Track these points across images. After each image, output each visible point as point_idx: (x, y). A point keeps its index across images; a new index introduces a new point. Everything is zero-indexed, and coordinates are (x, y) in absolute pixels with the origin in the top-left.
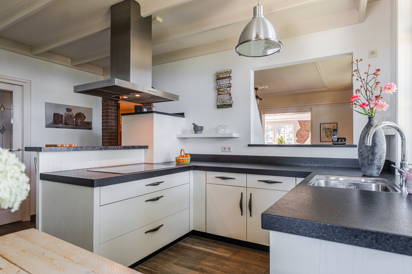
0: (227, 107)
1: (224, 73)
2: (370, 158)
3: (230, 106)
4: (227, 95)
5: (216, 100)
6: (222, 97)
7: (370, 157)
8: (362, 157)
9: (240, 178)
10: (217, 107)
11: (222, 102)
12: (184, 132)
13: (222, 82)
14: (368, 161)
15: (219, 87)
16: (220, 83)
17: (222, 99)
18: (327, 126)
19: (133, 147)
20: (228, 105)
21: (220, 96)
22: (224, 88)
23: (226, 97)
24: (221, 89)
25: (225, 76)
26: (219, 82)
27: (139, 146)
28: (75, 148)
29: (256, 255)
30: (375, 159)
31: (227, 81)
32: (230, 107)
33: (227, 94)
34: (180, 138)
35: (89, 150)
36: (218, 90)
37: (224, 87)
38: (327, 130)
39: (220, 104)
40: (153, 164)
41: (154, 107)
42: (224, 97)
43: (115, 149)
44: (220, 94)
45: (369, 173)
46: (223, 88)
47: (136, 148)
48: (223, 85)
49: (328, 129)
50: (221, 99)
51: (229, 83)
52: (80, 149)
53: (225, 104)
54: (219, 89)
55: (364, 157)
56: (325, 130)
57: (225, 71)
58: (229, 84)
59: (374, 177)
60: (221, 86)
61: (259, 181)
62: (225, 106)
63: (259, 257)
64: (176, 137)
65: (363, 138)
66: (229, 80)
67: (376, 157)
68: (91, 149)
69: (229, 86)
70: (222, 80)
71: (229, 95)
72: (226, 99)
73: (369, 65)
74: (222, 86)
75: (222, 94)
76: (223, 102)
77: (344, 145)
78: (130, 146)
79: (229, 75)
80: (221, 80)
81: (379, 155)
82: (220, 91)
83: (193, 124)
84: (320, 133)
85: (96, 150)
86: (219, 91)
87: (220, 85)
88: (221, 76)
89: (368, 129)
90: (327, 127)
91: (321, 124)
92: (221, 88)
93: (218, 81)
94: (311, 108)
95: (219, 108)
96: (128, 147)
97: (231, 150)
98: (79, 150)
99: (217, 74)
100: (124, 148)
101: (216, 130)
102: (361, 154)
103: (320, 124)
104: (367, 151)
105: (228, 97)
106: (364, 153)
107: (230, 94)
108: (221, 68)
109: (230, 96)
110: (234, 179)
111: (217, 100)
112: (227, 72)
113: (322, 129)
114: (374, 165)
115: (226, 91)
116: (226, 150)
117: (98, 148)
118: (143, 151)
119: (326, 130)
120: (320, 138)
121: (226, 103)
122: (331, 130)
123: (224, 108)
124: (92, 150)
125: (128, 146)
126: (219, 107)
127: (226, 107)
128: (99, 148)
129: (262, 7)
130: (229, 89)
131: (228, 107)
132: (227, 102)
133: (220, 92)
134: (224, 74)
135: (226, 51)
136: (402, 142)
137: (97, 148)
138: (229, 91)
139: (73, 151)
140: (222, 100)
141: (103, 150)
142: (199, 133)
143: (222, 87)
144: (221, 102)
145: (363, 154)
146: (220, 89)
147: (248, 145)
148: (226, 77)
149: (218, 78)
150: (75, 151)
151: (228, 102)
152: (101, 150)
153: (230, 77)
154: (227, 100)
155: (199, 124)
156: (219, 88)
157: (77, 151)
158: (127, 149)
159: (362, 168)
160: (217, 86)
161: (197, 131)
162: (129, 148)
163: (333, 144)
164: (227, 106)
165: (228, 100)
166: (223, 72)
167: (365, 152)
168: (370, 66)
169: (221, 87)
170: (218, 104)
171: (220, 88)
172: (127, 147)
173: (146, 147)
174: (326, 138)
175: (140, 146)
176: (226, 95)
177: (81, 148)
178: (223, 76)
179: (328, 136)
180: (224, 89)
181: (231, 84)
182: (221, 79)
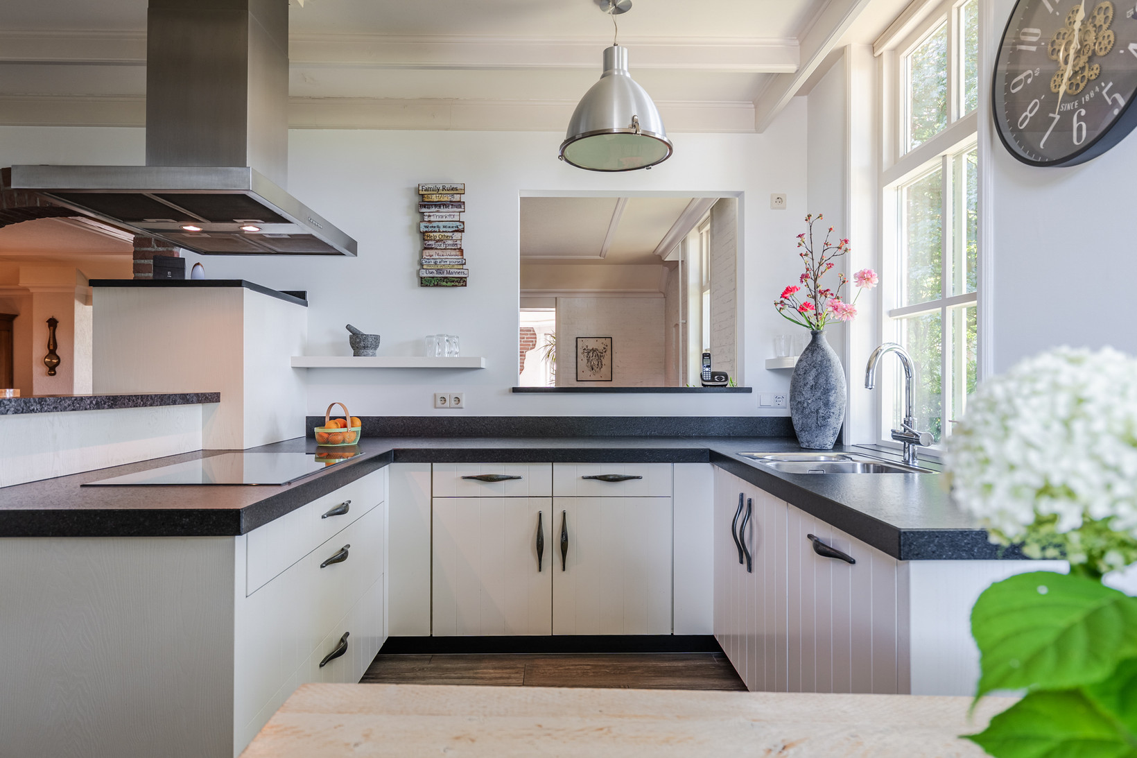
0: (453, 286)
1: (444, 192)
2: (821, 414)
3: (461, 282)
4: (453, 252)
5: (416, 263)
6: (437, 257)
7: (821, 411)
8: (802, 412)
9: (534, 476)
10: (422, 283)
11: (438, 269)
12: (306, 350)
13: (437, 214)
14: (817, 419)
15: (427, 227)
16: (429, 216)
17: (438, 261)
18: (592, 344)
19: (183, 399)
20: (456, 279)
21: (432, 252)
22: (443, 232)
23: (449, 257)
24: (435, 234)
25: (446, 198)
26: (428, 214)
27: (197, 395)
28: (23, 404)
29: (579, 665)
30: (832, 414)
31: (453, 214)
32: (462, 286)
33: (451, 249)
34: (297, 369)
35: (65, 409)
36: (424, 236)
37: (444, 229)
38: (591, 354)
39: (431, 275)
40: (242, 451)
41: (200, 267)
42: (442, 257)
43: (137, 406)
44: (432, 248)
45: (818, 443)
46: (439, 232)
47: (192, 402)
48: (441, 224)
49: (594, 350)
50: (432, 261)
51: (459, 221)
52: (39, 407)
53: (447, 278)
54: (426, 232)
55: (807, 413)
56: (586, 354)
57: (448, 186)
58: (458, 224)
59: (827, 450)
60: (434, 224)
61: (584, 478)
62: (447, 282)
63: (589, 667)
64: (290, 365)
65: (805, 373)
66: (460, 212)
67: (832, 411)
68: (69, 405)
69: (460, 227)
70: (437, 209)
71: (458, 253)
72: (448, 263)
73: (831, 229)
74: (438, 227)
75: (438, 248)
76: (439, 271)
77: (723, 388)
78: (176, 395)
79: (458, 200)
80: (433, 209)
81: (838, 407)
82: (431, 240)
83: (349, 327)
84: (575, 361)
85: (86, 409)
86: (426, 239)
87: (429, 221)
88: (434, 198)
89: (814, 355)
90: (590, 348)
91: (577, 338)
92: (436, 232)
93: (423, 210)
94: (556, 298)
95: (427, 286)
96: (172, 397)
97: (463, 403)
98: (33, 411)
99: (420, 188)
100: (162, 400)
101: (419, 347)
102: (799, 405)
103: (575, 339)
104: (814, 398)
105: (456, 257)
106: (808, 404)
107: (461, 250)
108: (432, 175)
109: (460, 257)
110: (519, 478)
111: (422, 265)
112: (452, 189)
113: (580, 351)
114: (828, 427)
115: (450, 242)
116: (447, 404)
117: (91, 402)
118: (197, 410)
119: (588, 353)
120: (575, 372)
121: (449, 273)
122: (599, 354)
123: (444, 286)
124: (73, 410)
125: (172, 395)
126: (425, 283)
127: (449, 284)
128: (94, 402)
129: (625, 51)
130: (457, 235)
131: (456, 286)
132: (451, 270)
133: (430, 243)
134: (442, 192)
135: (447, 129)
136: (908, 382)
137: (89, 402)
138: (458, 242)
139: (16, 413)
140: (435, 263)
141: (103, 408)
142: (371, 354)
143: (437, 229)
144: (434, 271)
145: (805, 405)
146: (432, 234)
147: (513, 388)
148: (451, 201)
149: (425, 200)
150: (22, 412)
151: (456, 270)
152: (99, 409)
153: (460, 204)
154: (453, 265)
155: (365, 329)
156: (427, 229)
157: (28, 412)
158: (169, 404)
159: (804, 434)
160: (422, 225)
161: (364, 348)
162: (174, 403)
163: (703, 385)
164: (453, 284)
165: (456, 267)
166: (441, 188)
167: (809, 401)
168: (832, 231)
169: (433, 229)
170: (425, 275)
171: (431, 232)
172: (169, 396)
173: (213, 398)
174: (590, 373)
175: (202, 394)
176: (448, 252)
177: (40, 403)
178: (442, 199)
179: (594, 367)
180: (443, 234)
181: (463, 223)
182: (435, 205)
